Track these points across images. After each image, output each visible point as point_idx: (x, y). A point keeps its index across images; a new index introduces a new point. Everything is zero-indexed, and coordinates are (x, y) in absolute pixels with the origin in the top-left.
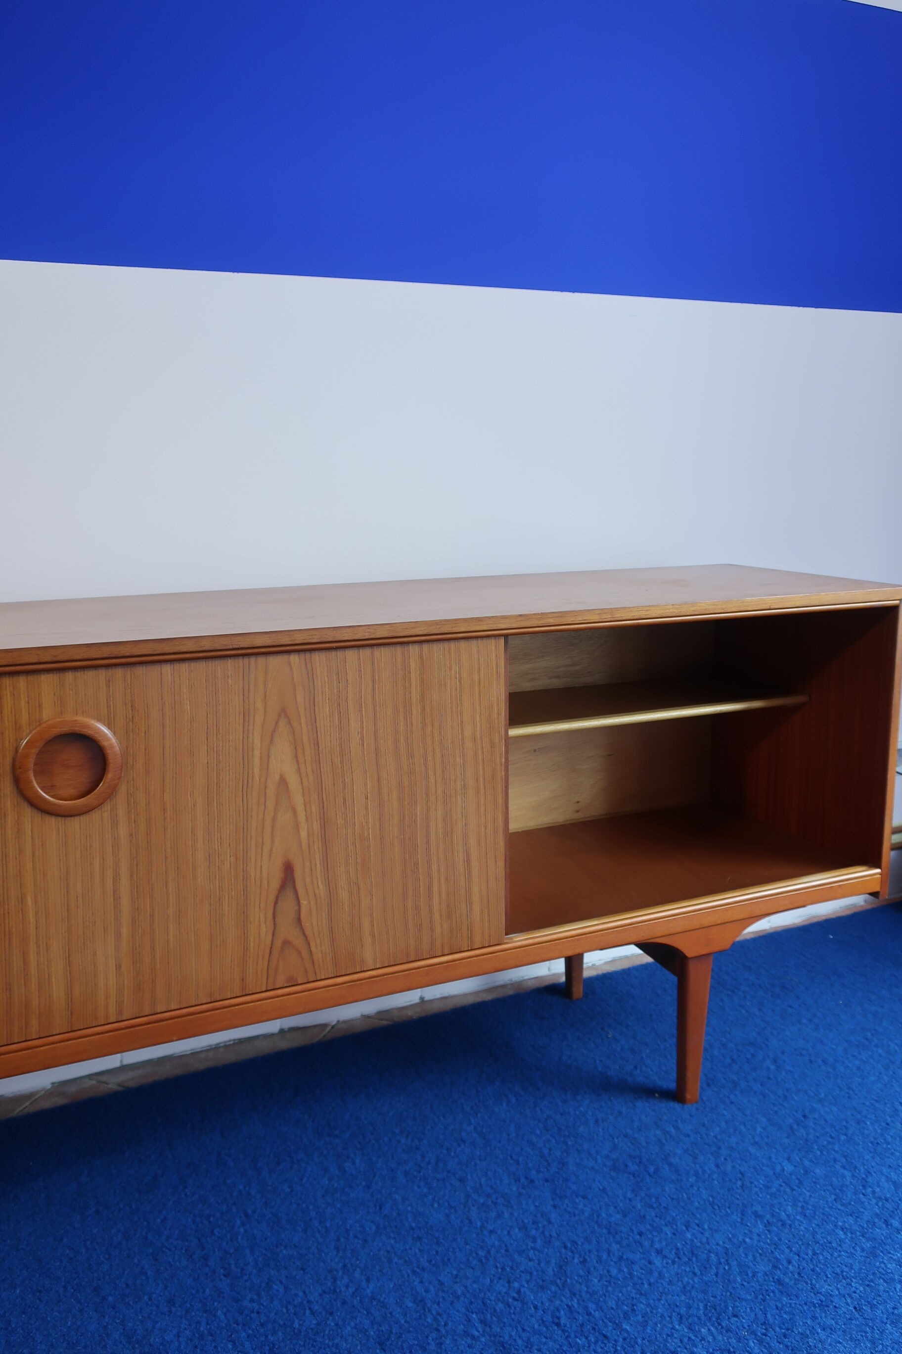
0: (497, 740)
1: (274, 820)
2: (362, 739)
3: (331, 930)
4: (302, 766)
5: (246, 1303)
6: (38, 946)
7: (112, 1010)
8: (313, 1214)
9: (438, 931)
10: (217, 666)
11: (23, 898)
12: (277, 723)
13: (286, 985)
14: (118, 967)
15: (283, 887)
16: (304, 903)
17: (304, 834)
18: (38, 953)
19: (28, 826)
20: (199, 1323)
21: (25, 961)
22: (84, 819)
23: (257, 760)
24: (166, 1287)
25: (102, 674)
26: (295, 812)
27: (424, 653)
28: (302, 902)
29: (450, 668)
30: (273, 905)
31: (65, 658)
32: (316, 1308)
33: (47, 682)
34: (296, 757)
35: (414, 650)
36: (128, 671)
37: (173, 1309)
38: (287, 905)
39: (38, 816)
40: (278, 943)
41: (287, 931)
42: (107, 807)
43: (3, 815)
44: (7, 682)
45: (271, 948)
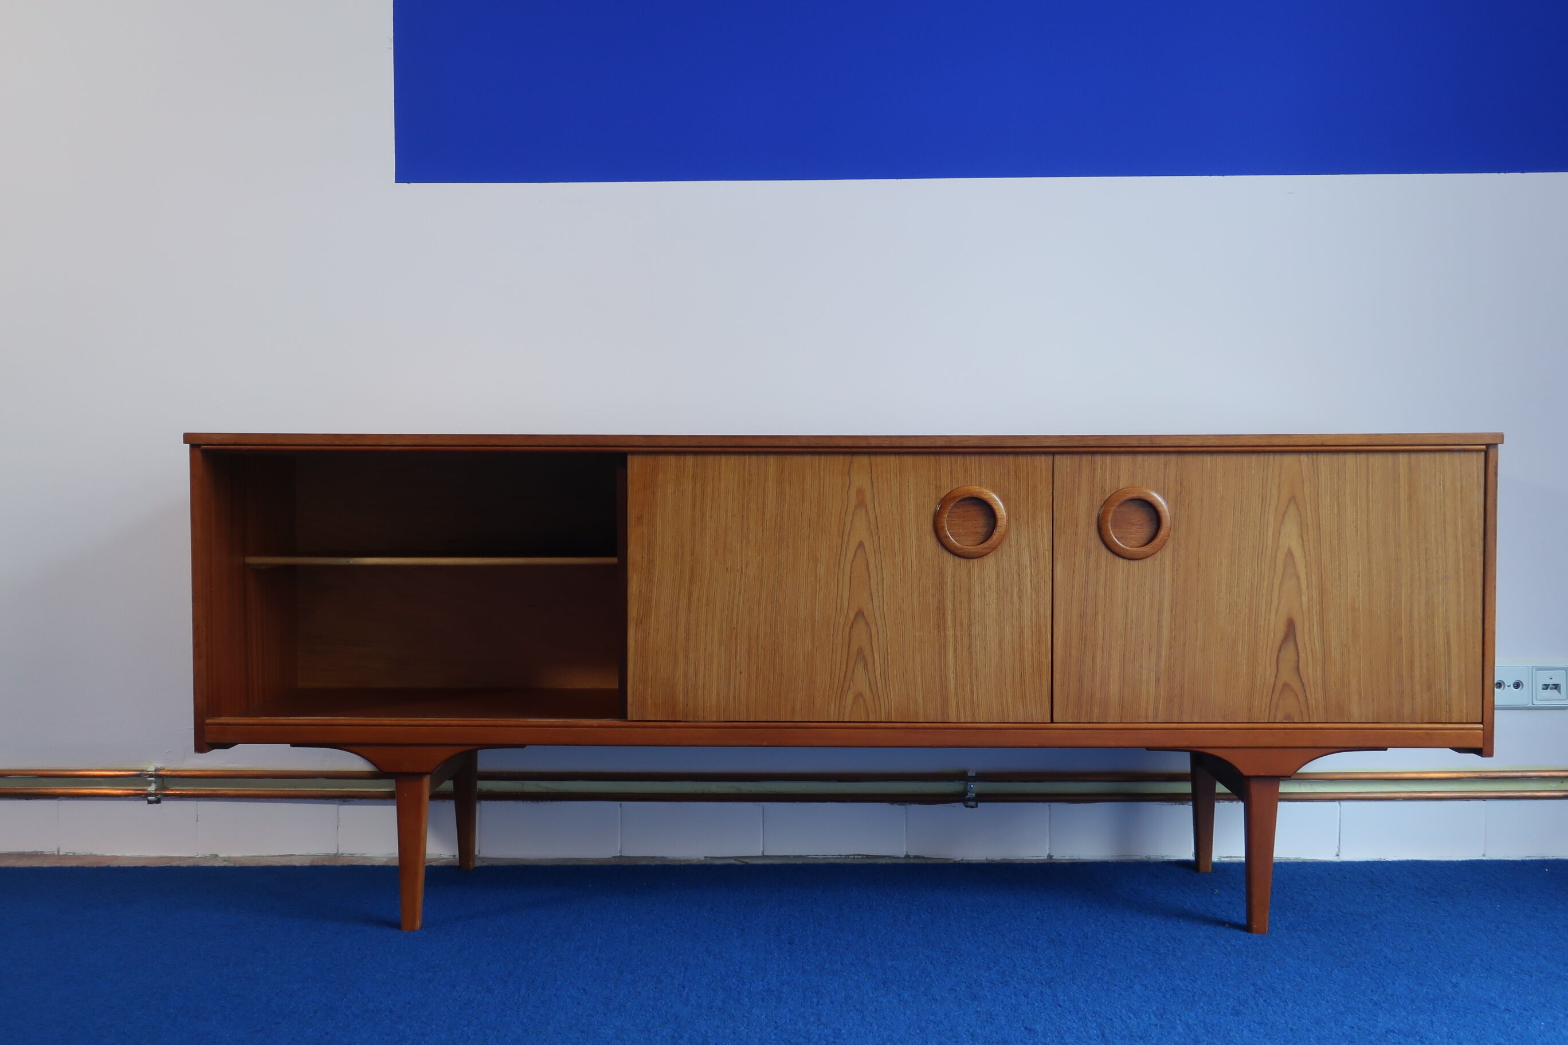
1: (1281, 584)
2: (1356, 527)
3: (1324, 681)
4: (1306, 544)
6: (1103, 653)
7: (1150, 713)
9: (1418, 698)
10: (1245, 459)
11: (1095, 617)
12: (1287, 507)
13: (1284, 721)
14: (1158, 680)
15: (1286, 639)
16: (1302, 655)
17: (1305, 599)
18: (1103, 659)
19: (1103, 564)
21: (1094, 664)
22: (1142, 562)
23: (1270, 533)
25: (1162, 458)
26: (1298, 578)
27: (1412, 461)
28: (1300, 654)
29: (1435, 477)
30: (1277, 652)
33: (1125, 461)
34: (1302, 536)
35: (1403, 458)
36: (1180, 458)
38: (1289, 654)
39: (1110, 555)
40: (1279, 685)
41: (1287, 675)
42: (1158, 557)
43: (1088, 553)
44: (1098, 458)
45: (1274, 688)
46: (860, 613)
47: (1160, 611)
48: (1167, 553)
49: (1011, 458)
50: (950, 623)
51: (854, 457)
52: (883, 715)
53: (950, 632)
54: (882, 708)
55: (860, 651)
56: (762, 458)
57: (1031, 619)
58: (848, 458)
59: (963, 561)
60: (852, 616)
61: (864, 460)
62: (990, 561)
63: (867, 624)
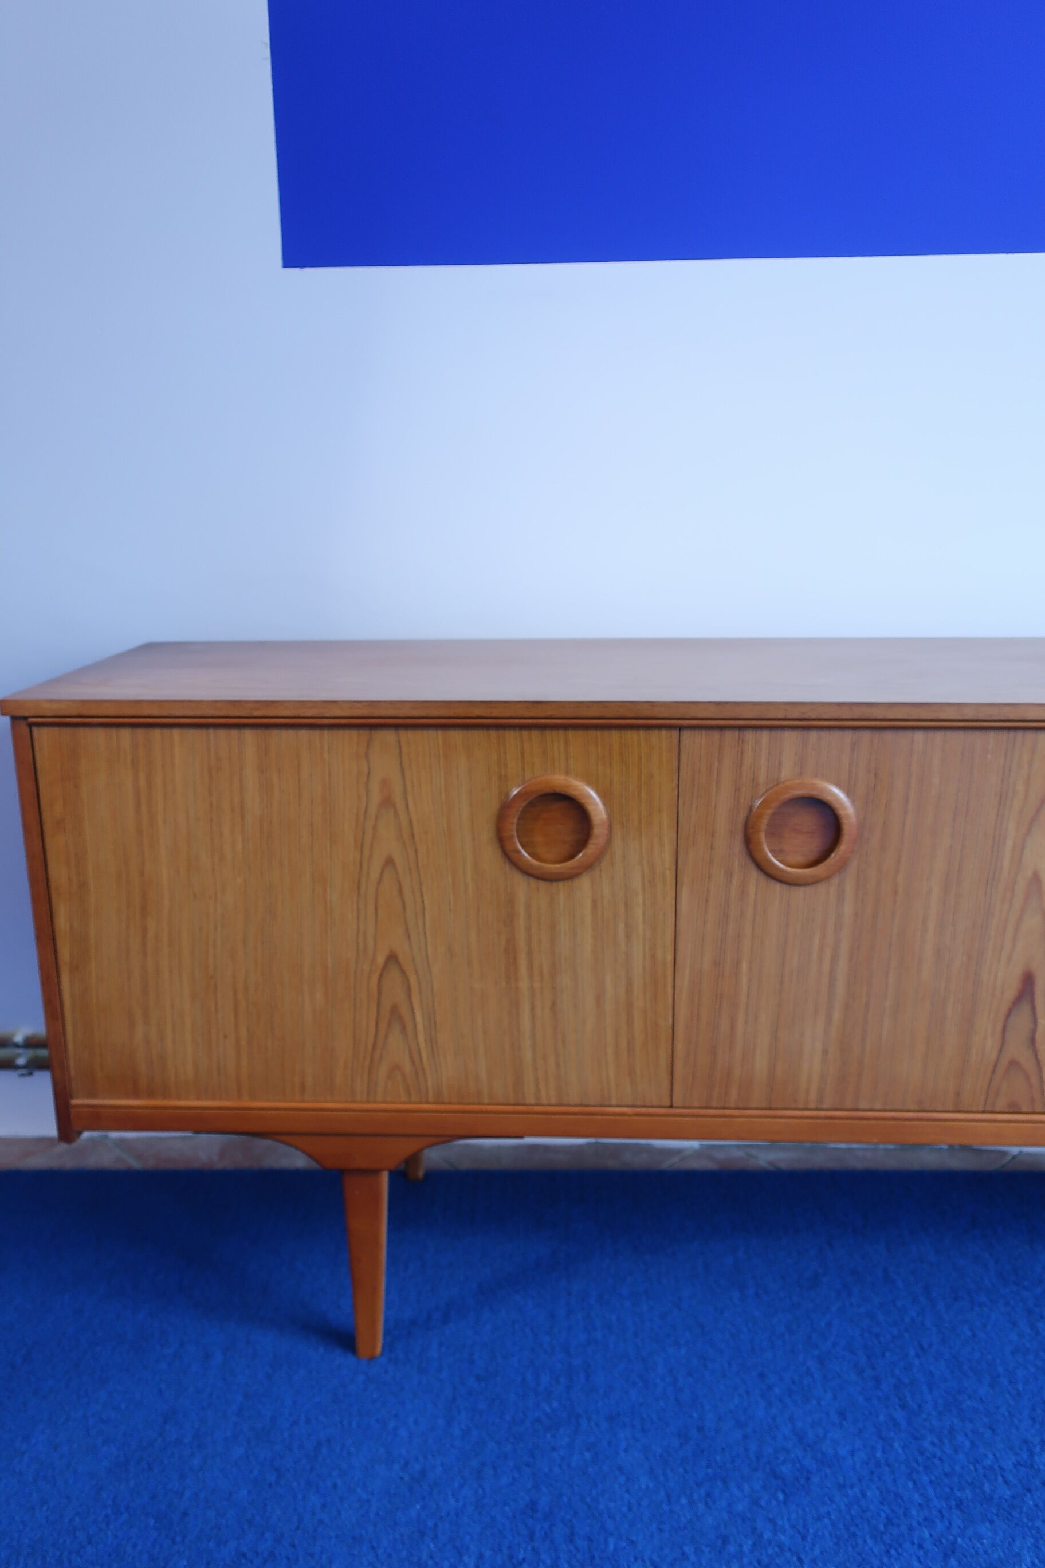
1: (1019, 921)
5: (926, 1444)
6: (747, 1014)
7: (813, 1096)
8: (1001, 1369)
10: (977, 739)
11: (737, 964)
12: (1038, 810)
13: (1007, 1110)
14: (825, 1052)
15: (1018, 1000)
18: (746, 1021)
19: (752, 890)
20: (874, 1448)
21: (733, 1027)
22: (809, 890)
23: (1008, 850)
24: (835, 1398)
25: (848, 736)
28: (1040, 1021)
30: (1004, 1019)
31: (813, 717)
32: (1010, 1477)
33: (790, 739)
36: (877, 735)
37: (845, 1423)
38: (1021, 1020)
39: (763, 879)
40: (1005, 1061)
41: (1017, 1049)
42: (835, 880)
43: (729, 874)
44: (749, 735)
45: (995, 1066)
46: (392, 958)
47: (834, 959)
48: (849, 879)
49: (615, 734)
50: (523, 970)
51: (373, 732)
52: (431, 1094)
53: (524, 984)
54: (430, 1084)
55: (395, 1010)
56: (234, 733)
57: (644, 968)
58: (364, 733)
59: (542, 884)
60: (381, 960)
61: (389, 736)
62: (585, 883)
63: (403, 972)
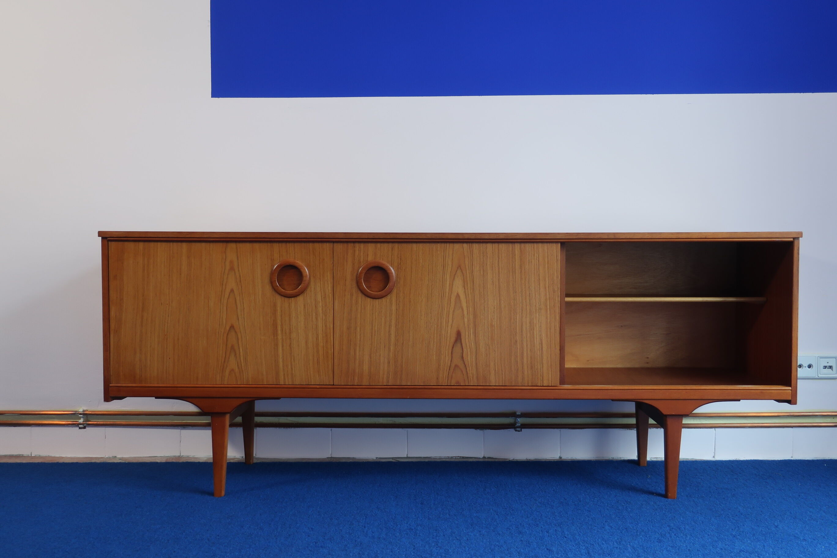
0: (556, 289)
1: (454, 312)
2: (493, 282)
3: (476, 364)
4: (467, 291)
6: (360, 348)
7: (385, 380)
9: (526, 373)
10: (434, 246)
11: (356, 329)
12: (457, 271)
13: (455, 385)
14: (389, 363)
15: (456, 341)
16: (465, 350)
17: (466, 320)
18: (360, 351)
19: (360, 300)
21: (355, 354)
22: (380, 300)
23: (448, 285)
25: (391, 245)
26: (462, 309)
27: (522, 247)
28: (464, 349)
29: (534, 255)
30: (452, 348)
31: (378, 238)
33: (371, 246)
34: (464, 287)
35: (517, 246)
36: (399, 245)
38: (457, 350)
39: (364, 296)
40: (453, 366)
41: (457, 361)
42: (389, 297)
43: (352, 295)
44: (357, 245)
45: (450, 367)
46: (232, 327)
47: (390, 326)
48: (393, 296)
49: (311, 244)
50: (279, 332)
51: (228, 244)
52: (245, 381)
53: (280, 337)
54: (244, 377)
55: (232, 347)
56: (180, 244)
57: (322, 331)
58: (225, 244)
59: (286, 299)
60: (228, 328)
61: (233, 245)
62: (300, 298)
63: (236, 332)
